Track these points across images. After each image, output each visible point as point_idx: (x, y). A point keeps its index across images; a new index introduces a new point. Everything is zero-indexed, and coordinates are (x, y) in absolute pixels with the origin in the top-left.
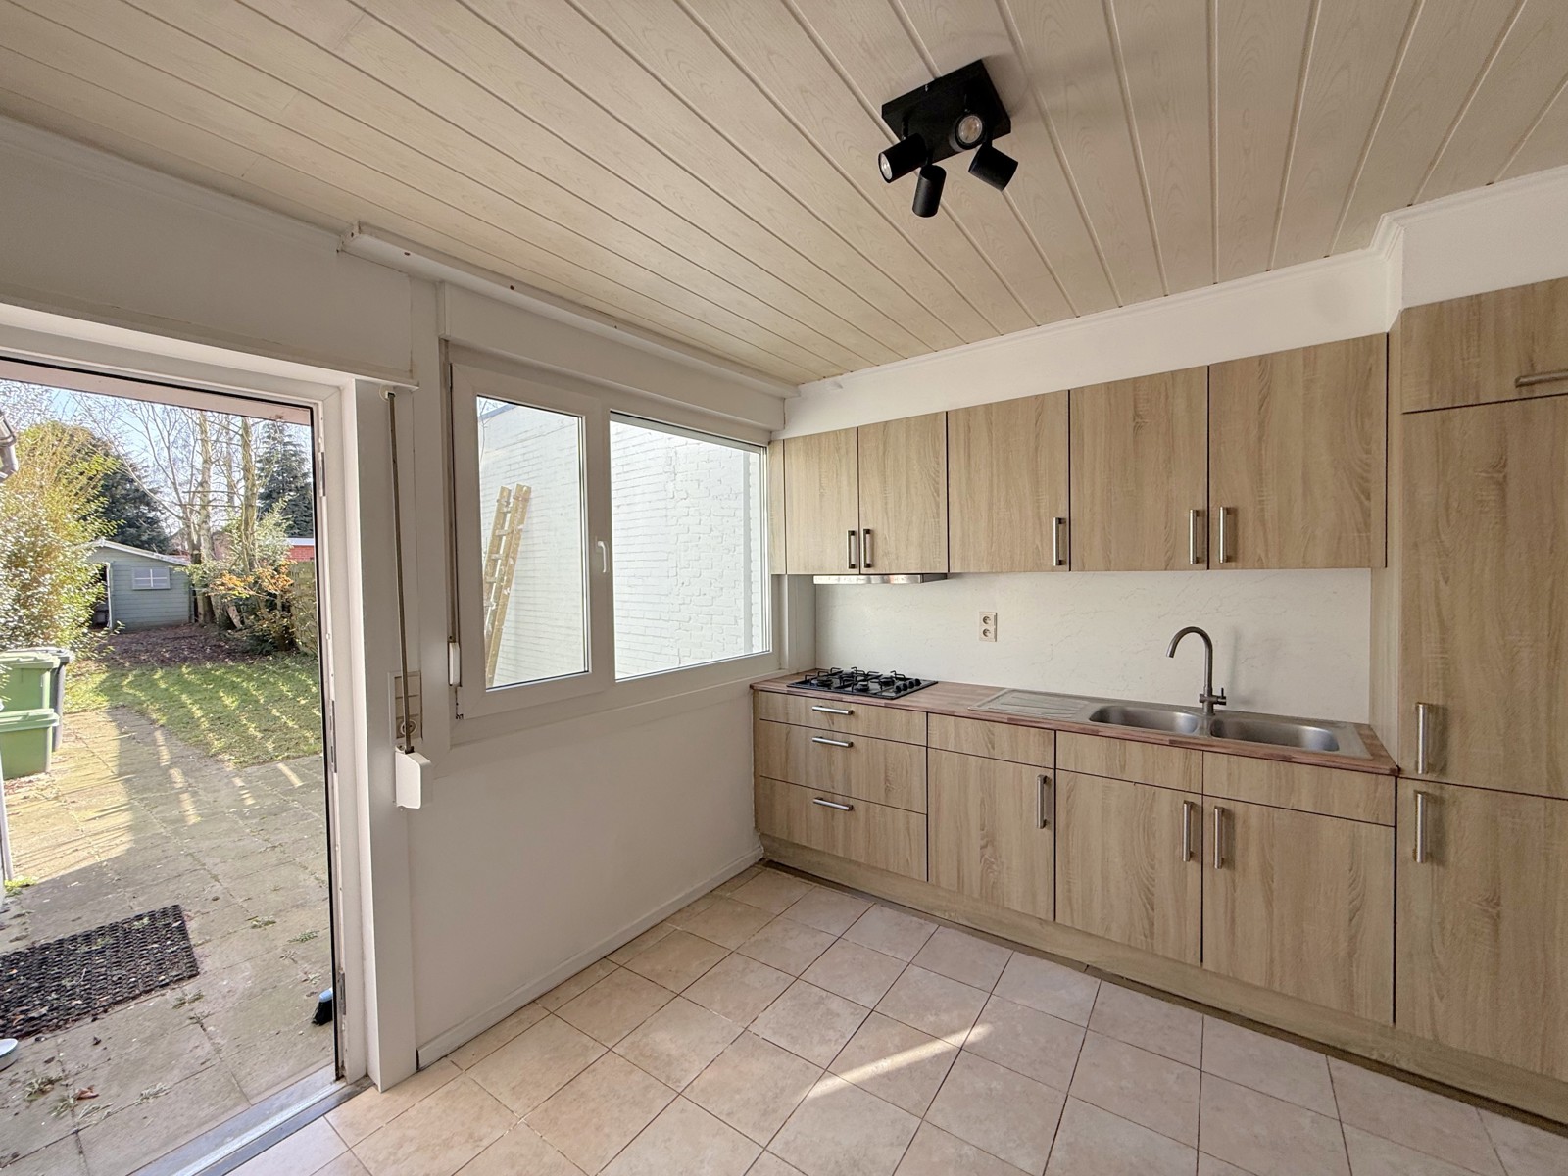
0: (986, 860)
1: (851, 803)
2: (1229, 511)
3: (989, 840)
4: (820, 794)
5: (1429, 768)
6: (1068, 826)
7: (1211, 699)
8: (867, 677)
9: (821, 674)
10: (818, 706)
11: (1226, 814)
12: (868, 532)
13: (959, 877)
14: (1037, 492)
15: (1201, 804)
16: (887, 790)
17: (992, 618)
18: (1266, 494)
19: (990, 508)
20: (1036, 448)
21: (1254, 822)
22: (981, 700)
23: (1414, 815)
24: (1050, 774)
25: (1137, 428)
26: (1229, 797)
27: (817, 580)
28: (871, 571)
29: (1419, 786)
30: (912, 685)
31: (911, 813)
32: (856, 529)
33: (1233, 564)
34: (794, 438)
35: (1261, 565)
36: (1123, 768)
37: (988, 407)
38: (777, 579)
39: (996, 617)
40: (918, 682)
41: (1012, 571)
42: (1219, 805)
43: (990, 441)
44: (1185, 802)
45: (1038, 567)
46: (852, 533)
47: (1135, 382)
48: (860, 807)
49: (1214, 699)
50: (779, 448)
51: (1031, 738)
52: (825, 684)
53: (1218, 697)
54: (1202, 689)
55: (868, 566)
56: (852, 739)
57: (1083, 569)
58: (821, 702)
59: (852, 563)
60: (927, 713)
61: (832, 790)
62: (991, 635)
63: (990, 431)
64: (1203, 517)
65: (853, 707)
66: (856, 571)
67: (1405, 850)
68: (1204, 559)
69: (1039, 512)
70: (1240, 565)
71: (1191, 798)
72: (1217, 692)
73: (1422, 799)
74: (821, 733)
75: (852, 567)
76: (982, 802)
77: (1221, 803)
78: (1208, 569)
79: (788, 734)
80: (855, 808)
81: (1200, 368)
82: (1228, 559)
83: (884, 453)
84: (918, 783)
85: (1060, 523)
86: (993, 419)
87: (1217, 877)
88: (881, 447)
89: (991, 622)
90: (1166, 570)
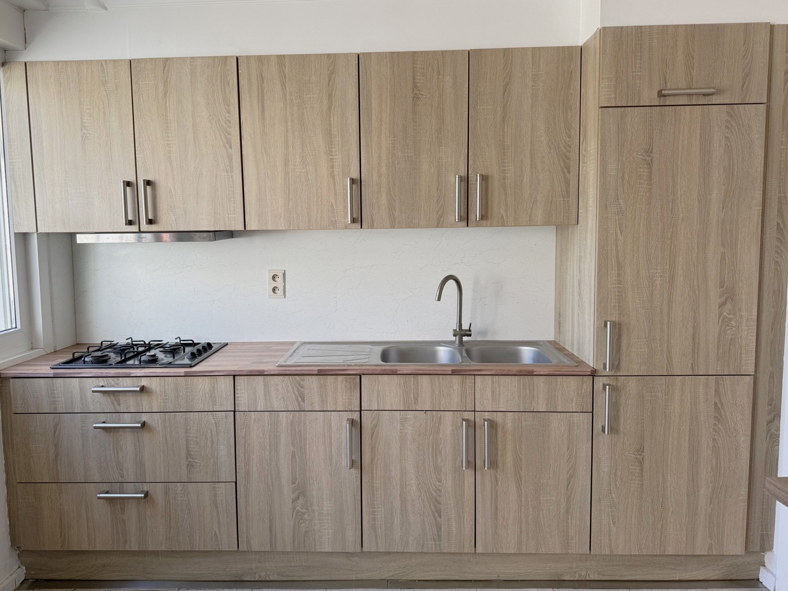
0: (298, 512)
1: (145, 489)
2: (485, 178)
3: (301, 491)
4: (106, 487)
5: (612, 366)
6: (372, 460)
7: (461, 333)
8: (149, 347)
9: (91, 350)
10: (98, 386)
11: (493, 425)
12: (148, 183)
13: (271, 538)
14: (331, 151)
15: (473, 418)
16: (190, 466)
17: (281, 276)
18: (507, 165)
19: (286, 163)
20: (330, 108)
21: (509, 426)
22: (283, 355)
23: (604, 401)
24: (356, 416)
25: (416, 98)
26: (493, 410)
27: (80, 239)
28: (153, 228)
29: (605, 380)
30: (203, 350)
31: (217, 485)
32: (132, 179)
33: (484, 222)
34: (42, 62)
35: (503, 224)
36: (416, 400)
37: (281, 58)
38: (23, 238)
39: (284, 274)
40: (209, 345)
41: (309, 228)
42: (486, 417)
43: (285, 95)
44: (463, 420)
45: (333, 225)
46: (128, 184)
47: (414, 55)
48: (157, 492)
49: (464, 333)
50: (18, 72)
51: (339, 386)
52: (102, 361)
53: (466, 330)
54: (455, 326)
55: (150, 222)
56: (144, 418)
57: (372, 226)
58: (102, 382)
59: (130, 218)
60: (234, 376)
61: (121, 480)
62: (280, 292)
63: (283, 84)
64: (466, 181)
65: (144, 382)
66: (134, 228)
67: (598, 427)
68: (466, 218)
69: (333, 171)
70: (489, 222)
71: (467, 415)
72: (465, 327)
73: (609, 389)
74: (102, 417)
75: (130, 223)
76: (293, 456)
77: (487, 416)
78: (468, 226)
79: (56, 426)
80: (151, 492)
81: (463, 51)
82: (483, 217)
83: (165, 94)
84: (224, 452)
85: (353, 183)
86: (287, 71)
87: (485, 475)
88: (161, 88)
89: (280, 280)
90: (437, 227)
